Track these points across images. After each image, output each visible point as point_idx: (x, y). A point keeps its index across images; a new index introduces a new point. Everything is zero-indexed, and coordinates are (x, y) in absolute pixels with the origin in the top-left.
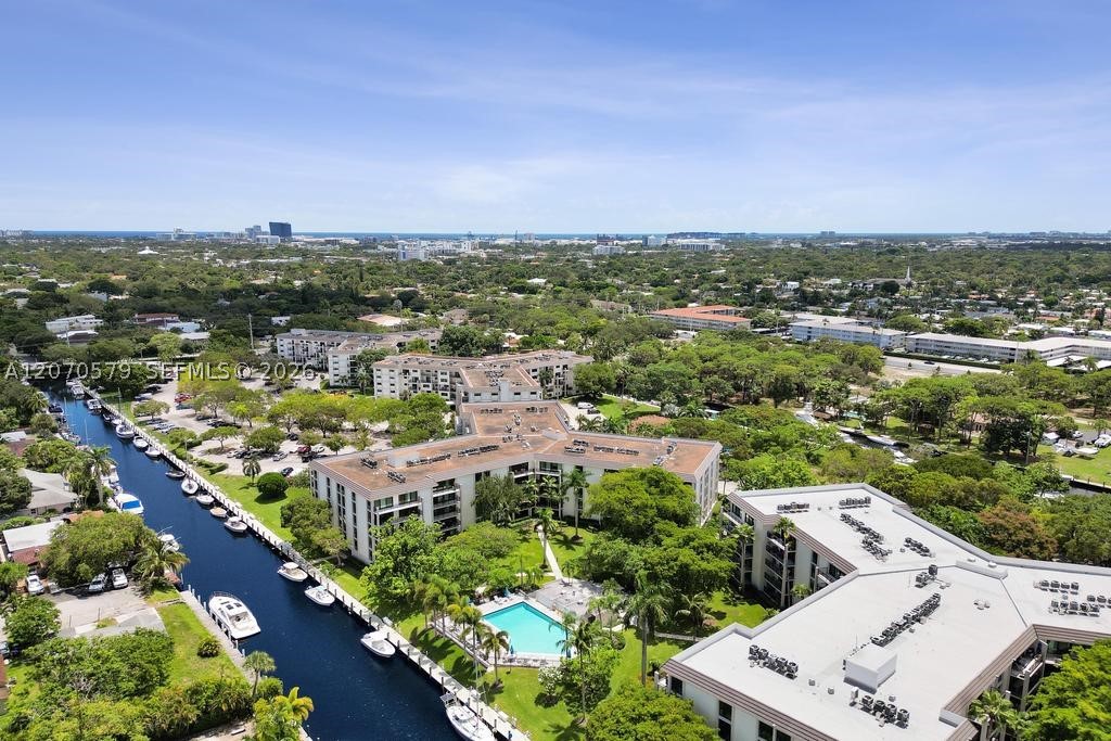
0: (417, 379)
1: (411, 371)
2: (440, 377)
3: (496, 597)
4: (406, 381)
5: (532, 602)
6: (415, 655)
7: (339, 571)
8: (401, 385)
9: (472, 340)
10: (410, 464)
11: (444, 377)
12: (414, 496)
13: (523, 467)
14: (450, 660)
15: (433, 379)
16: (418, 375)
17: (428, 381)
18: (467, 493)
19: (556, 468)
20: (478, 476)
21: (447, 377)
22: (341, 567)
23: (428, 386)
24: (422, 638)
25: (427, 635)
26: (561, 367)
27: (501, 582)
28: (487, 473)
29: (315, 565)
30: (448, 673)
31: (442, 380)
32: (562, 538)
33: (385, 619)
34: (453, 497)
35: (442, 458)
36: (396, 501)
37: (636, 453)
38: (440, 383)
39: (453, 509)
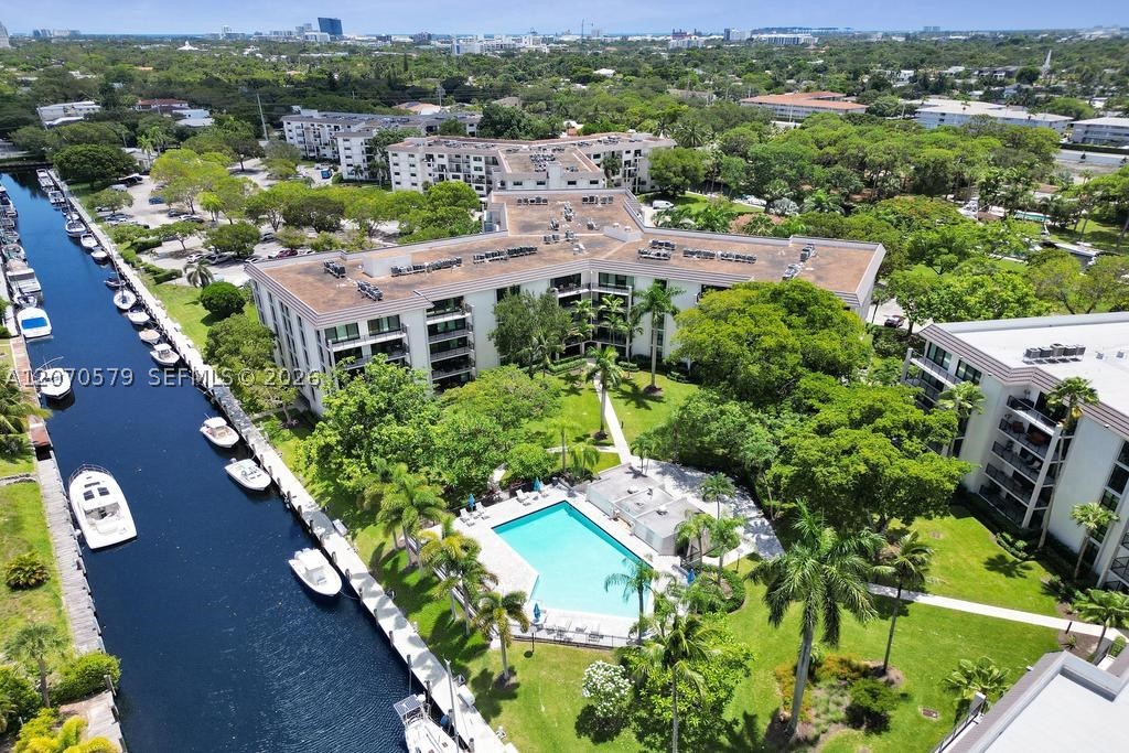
0: (443, 166)
1: (436, 156)
2: (474, 164)
3: (519, 492)
4: (430, 170)
5: (579, 502)
6: (374, 598)
7: (286, 433)
8: (424, 173)
9: (519, 122)
10: (397, 272)
11: (478, 164)
12: (395, 323)
13: (571, 281)
14: (430, 613)
15: (463, 167)
16: (445, 161)
17: (458, 170)
18: (483, 319)
19: (624, 283)
20: (501, 293)
21: (482, 164)
22: (291, 427)
23: (458, 177)
24: (388, 566)
25: (396, 561)
26: (632, 152)
27: (528, 468)
28: (516, 290)
29: (255, 422)
30: (423, 638)
31: (476, 169)
32: (628, 388)
33: (337, 522)
34: (461, 324)
35: (448, 265)
36: (364, 329)
37: (751, 260)
38: (473, 172)
39: (464, 343)
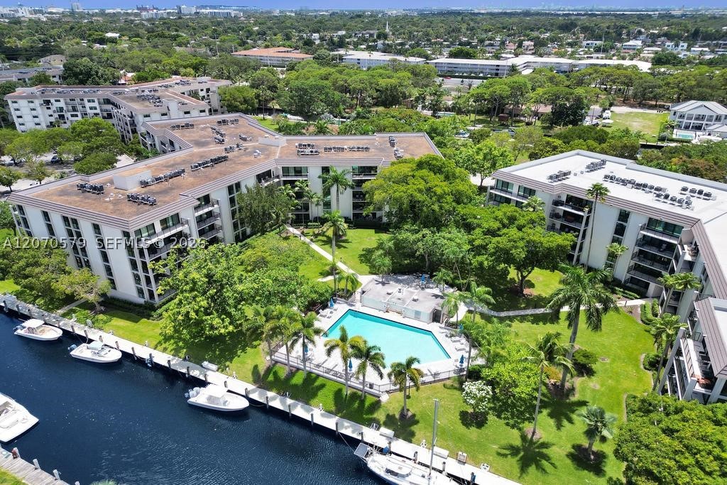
0: (61, 109)
1: (52, 100)
2: (88, 105)
3: (321, 311)
4: (50, 112)
6: (277, 402)
7: (101, 317)
8: (45, 117)
11: (92, 105)
12: (176, 219)
13: (266, 175)
14: (326, 396)
15: (79, 107)
16: (62, 104)
17: (74, 109)
19: (300, 172)
20: (230, 189)
21: (96, 104)
22: (101, 312)
23: (77, 116)
24: (271, 378)
25: (275, 373)
28: (238, 185)
29: (64, 316)
30: (330, 412)
31: (91, 108)
33: (205, 363)
36: (158, 228)
38: (89, 111)
